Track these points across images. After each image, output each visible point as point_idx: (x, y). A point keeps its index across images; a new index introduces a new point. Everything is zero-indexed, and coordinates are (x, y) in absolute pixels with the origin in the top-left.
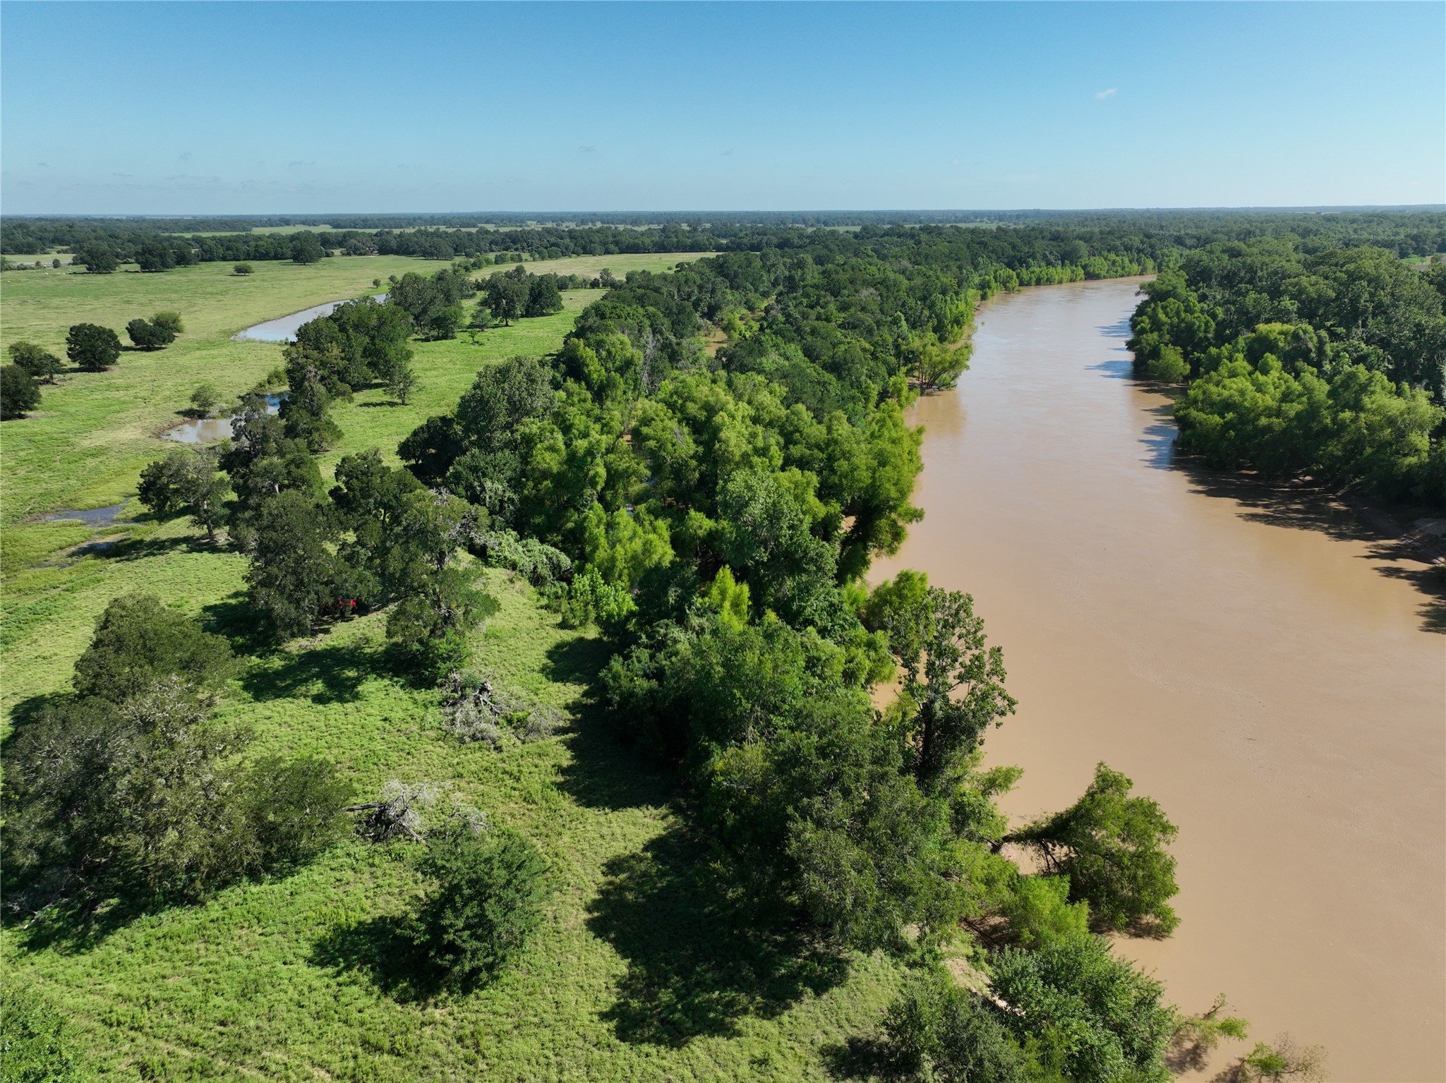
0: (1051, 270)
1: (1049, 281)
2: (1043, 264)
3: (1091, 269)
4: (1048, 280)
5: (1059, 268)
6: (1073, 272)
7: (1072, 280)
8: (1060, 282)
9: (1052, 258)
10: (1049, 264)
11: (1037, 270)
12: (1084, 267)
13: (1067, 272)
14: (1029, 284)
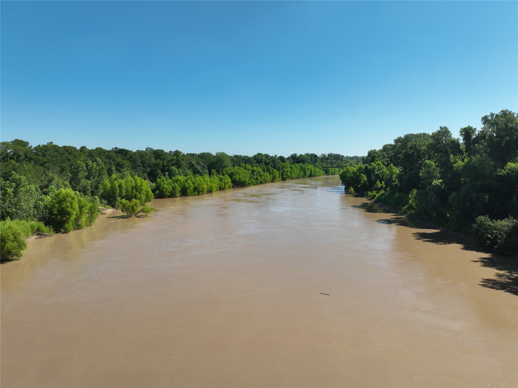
0: (199, 178)
1: (198, 191)
2: (189, 172)
3: (237, 177)
4: (195, 189)
5: (207, 176)
6: (221, 180)
7: (221, 189)
8: (210, 191)
9: (199, 168)
10: (196, 172)
11: (181, 178)
12: (231, 175)
13: (215, 181)
14: (172, 195)
